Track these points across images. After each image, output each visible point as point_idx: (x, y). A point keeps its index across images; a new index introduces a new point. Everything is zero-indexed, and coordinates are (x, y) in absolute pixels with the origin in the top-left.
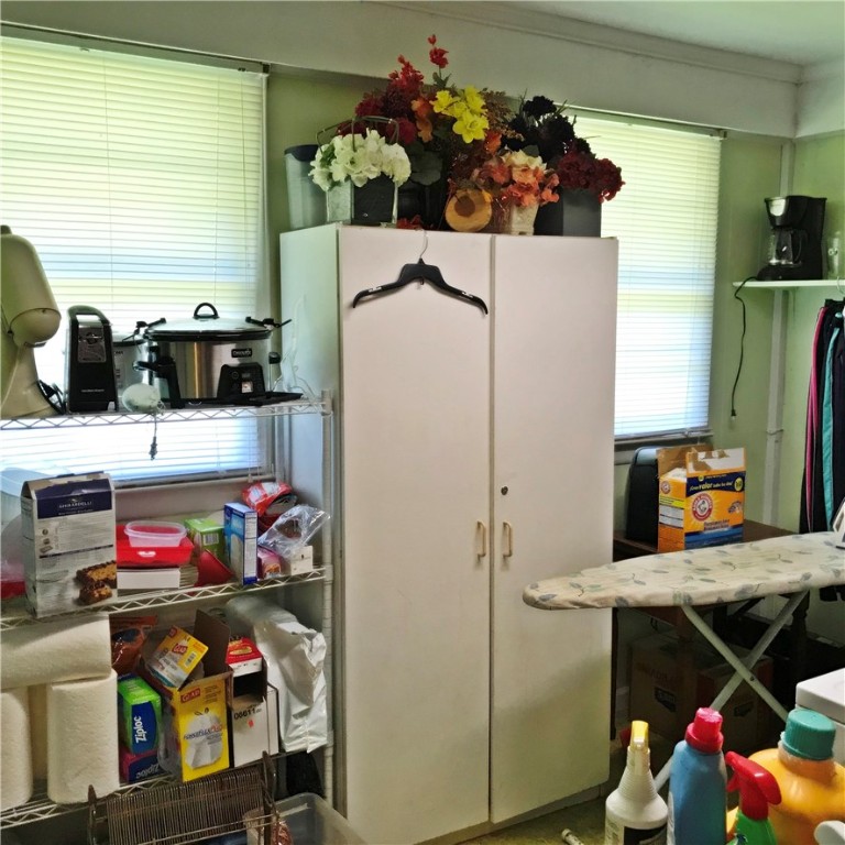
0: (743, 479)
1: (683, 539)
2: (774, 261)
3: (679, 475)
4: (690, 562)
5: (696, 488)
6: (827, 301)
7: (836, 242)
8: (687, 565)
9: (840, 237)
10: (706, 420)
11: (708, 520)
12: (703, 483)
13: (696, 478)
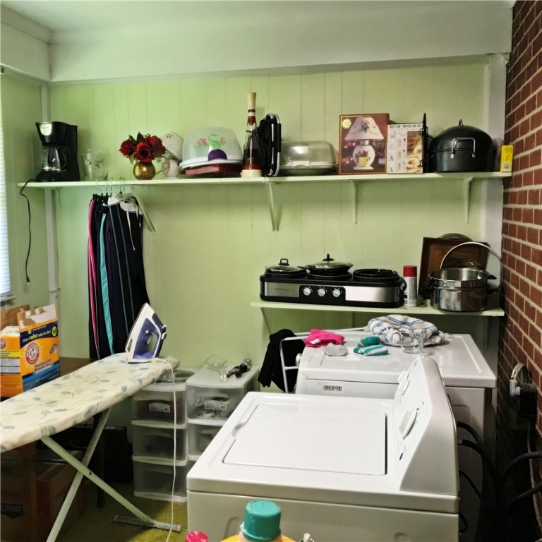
0: (57, 326)
1: (21, 381)
2: (47, 168)
3: (10, 332)
4: (38, 399)
5: (27, 340)
6: (94, 195)
7: (89, 156)
8: (38, 402)
9: (91, 152)
10: (9, 287)
11: (38, 363)
12: (31, 335)
13: (26, 332)
